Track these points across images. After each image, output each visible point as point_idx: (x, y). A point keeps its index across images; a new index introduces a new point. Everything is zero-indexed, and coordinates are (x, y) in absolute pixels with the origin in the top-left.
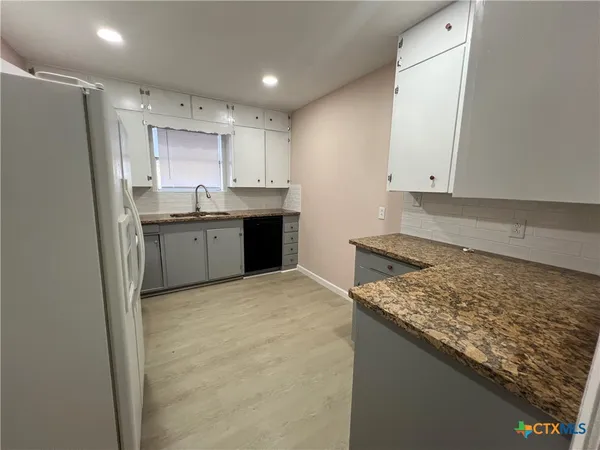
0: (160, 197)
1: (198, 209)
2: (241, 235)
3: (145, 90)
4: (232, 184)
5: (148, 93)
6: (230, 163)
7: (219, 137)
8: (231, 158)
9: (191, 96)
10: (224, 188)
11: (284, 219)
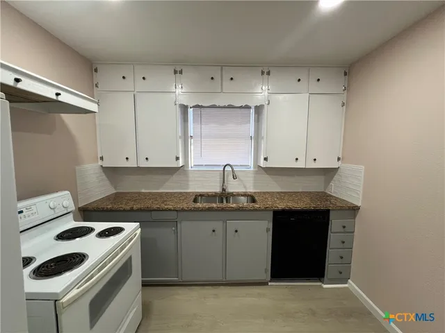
0: (191, 175)
1: (224, 190)
2: (268, 230)
3: (178, 69)
4: (262, 163)
5: (181, 72)
6: (263, 138)
7: (252, 111)
8: (264, 133)
9: (222, 66)
10: (254, 167)
11: (332, 214)
